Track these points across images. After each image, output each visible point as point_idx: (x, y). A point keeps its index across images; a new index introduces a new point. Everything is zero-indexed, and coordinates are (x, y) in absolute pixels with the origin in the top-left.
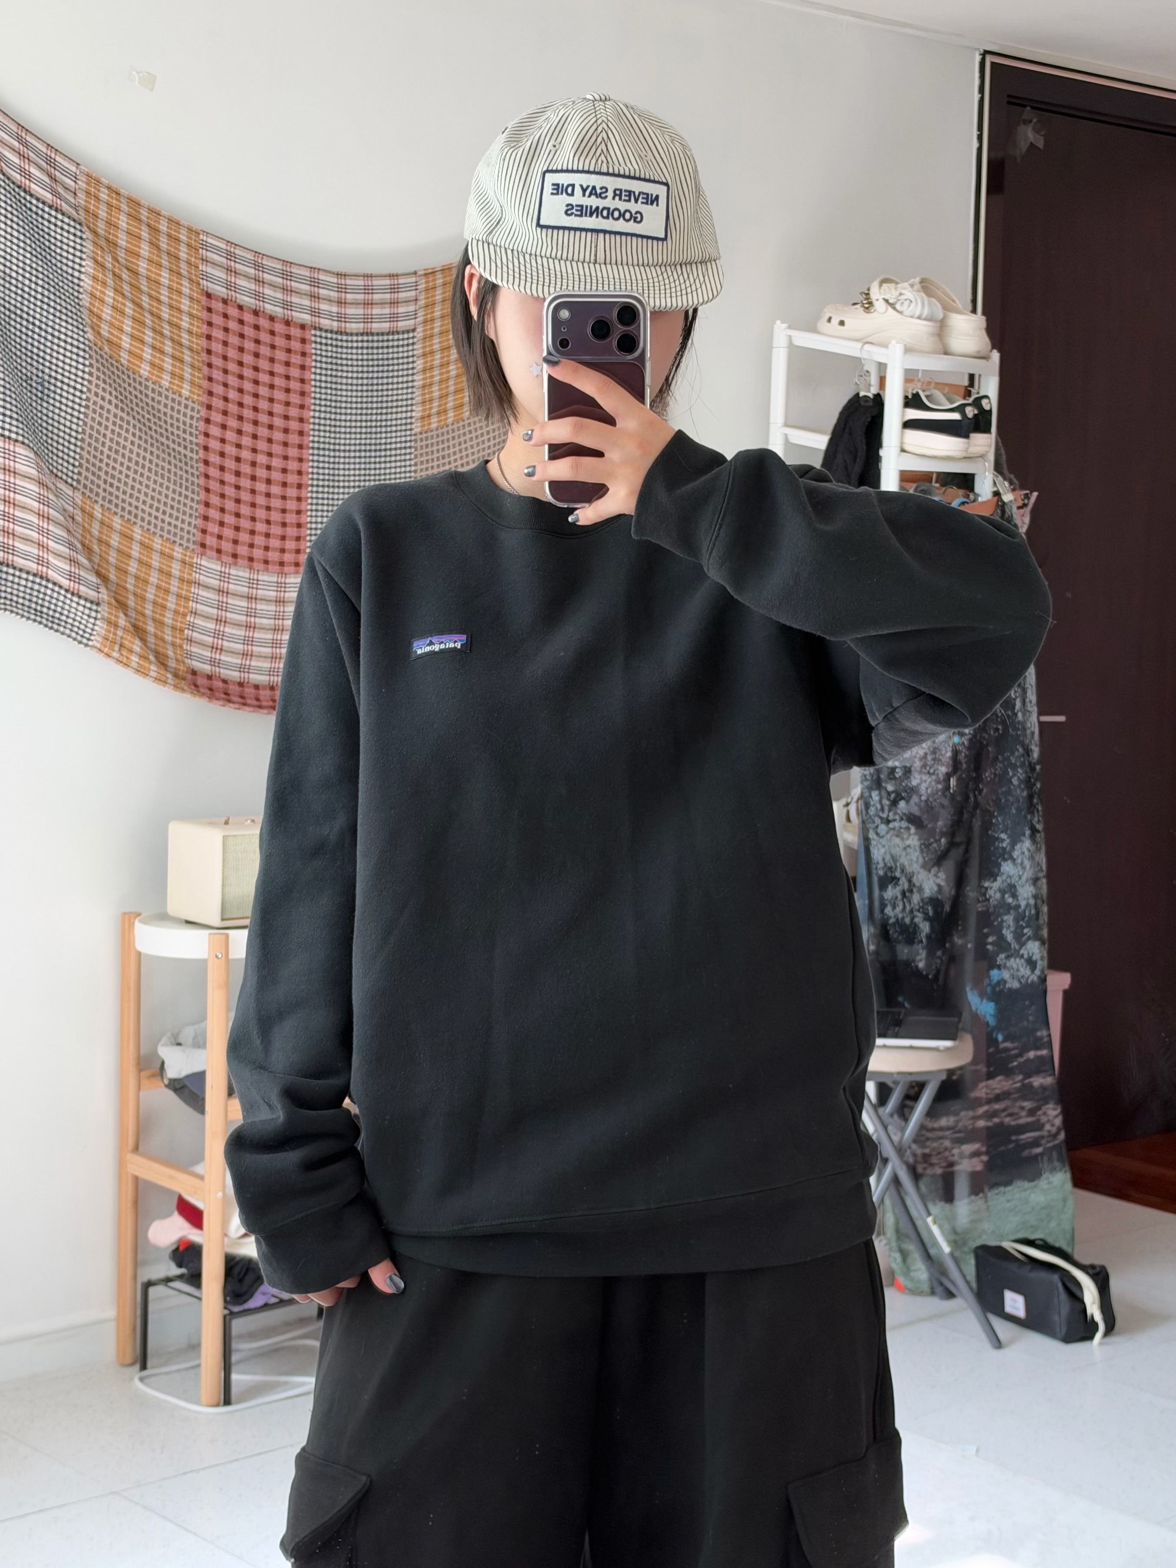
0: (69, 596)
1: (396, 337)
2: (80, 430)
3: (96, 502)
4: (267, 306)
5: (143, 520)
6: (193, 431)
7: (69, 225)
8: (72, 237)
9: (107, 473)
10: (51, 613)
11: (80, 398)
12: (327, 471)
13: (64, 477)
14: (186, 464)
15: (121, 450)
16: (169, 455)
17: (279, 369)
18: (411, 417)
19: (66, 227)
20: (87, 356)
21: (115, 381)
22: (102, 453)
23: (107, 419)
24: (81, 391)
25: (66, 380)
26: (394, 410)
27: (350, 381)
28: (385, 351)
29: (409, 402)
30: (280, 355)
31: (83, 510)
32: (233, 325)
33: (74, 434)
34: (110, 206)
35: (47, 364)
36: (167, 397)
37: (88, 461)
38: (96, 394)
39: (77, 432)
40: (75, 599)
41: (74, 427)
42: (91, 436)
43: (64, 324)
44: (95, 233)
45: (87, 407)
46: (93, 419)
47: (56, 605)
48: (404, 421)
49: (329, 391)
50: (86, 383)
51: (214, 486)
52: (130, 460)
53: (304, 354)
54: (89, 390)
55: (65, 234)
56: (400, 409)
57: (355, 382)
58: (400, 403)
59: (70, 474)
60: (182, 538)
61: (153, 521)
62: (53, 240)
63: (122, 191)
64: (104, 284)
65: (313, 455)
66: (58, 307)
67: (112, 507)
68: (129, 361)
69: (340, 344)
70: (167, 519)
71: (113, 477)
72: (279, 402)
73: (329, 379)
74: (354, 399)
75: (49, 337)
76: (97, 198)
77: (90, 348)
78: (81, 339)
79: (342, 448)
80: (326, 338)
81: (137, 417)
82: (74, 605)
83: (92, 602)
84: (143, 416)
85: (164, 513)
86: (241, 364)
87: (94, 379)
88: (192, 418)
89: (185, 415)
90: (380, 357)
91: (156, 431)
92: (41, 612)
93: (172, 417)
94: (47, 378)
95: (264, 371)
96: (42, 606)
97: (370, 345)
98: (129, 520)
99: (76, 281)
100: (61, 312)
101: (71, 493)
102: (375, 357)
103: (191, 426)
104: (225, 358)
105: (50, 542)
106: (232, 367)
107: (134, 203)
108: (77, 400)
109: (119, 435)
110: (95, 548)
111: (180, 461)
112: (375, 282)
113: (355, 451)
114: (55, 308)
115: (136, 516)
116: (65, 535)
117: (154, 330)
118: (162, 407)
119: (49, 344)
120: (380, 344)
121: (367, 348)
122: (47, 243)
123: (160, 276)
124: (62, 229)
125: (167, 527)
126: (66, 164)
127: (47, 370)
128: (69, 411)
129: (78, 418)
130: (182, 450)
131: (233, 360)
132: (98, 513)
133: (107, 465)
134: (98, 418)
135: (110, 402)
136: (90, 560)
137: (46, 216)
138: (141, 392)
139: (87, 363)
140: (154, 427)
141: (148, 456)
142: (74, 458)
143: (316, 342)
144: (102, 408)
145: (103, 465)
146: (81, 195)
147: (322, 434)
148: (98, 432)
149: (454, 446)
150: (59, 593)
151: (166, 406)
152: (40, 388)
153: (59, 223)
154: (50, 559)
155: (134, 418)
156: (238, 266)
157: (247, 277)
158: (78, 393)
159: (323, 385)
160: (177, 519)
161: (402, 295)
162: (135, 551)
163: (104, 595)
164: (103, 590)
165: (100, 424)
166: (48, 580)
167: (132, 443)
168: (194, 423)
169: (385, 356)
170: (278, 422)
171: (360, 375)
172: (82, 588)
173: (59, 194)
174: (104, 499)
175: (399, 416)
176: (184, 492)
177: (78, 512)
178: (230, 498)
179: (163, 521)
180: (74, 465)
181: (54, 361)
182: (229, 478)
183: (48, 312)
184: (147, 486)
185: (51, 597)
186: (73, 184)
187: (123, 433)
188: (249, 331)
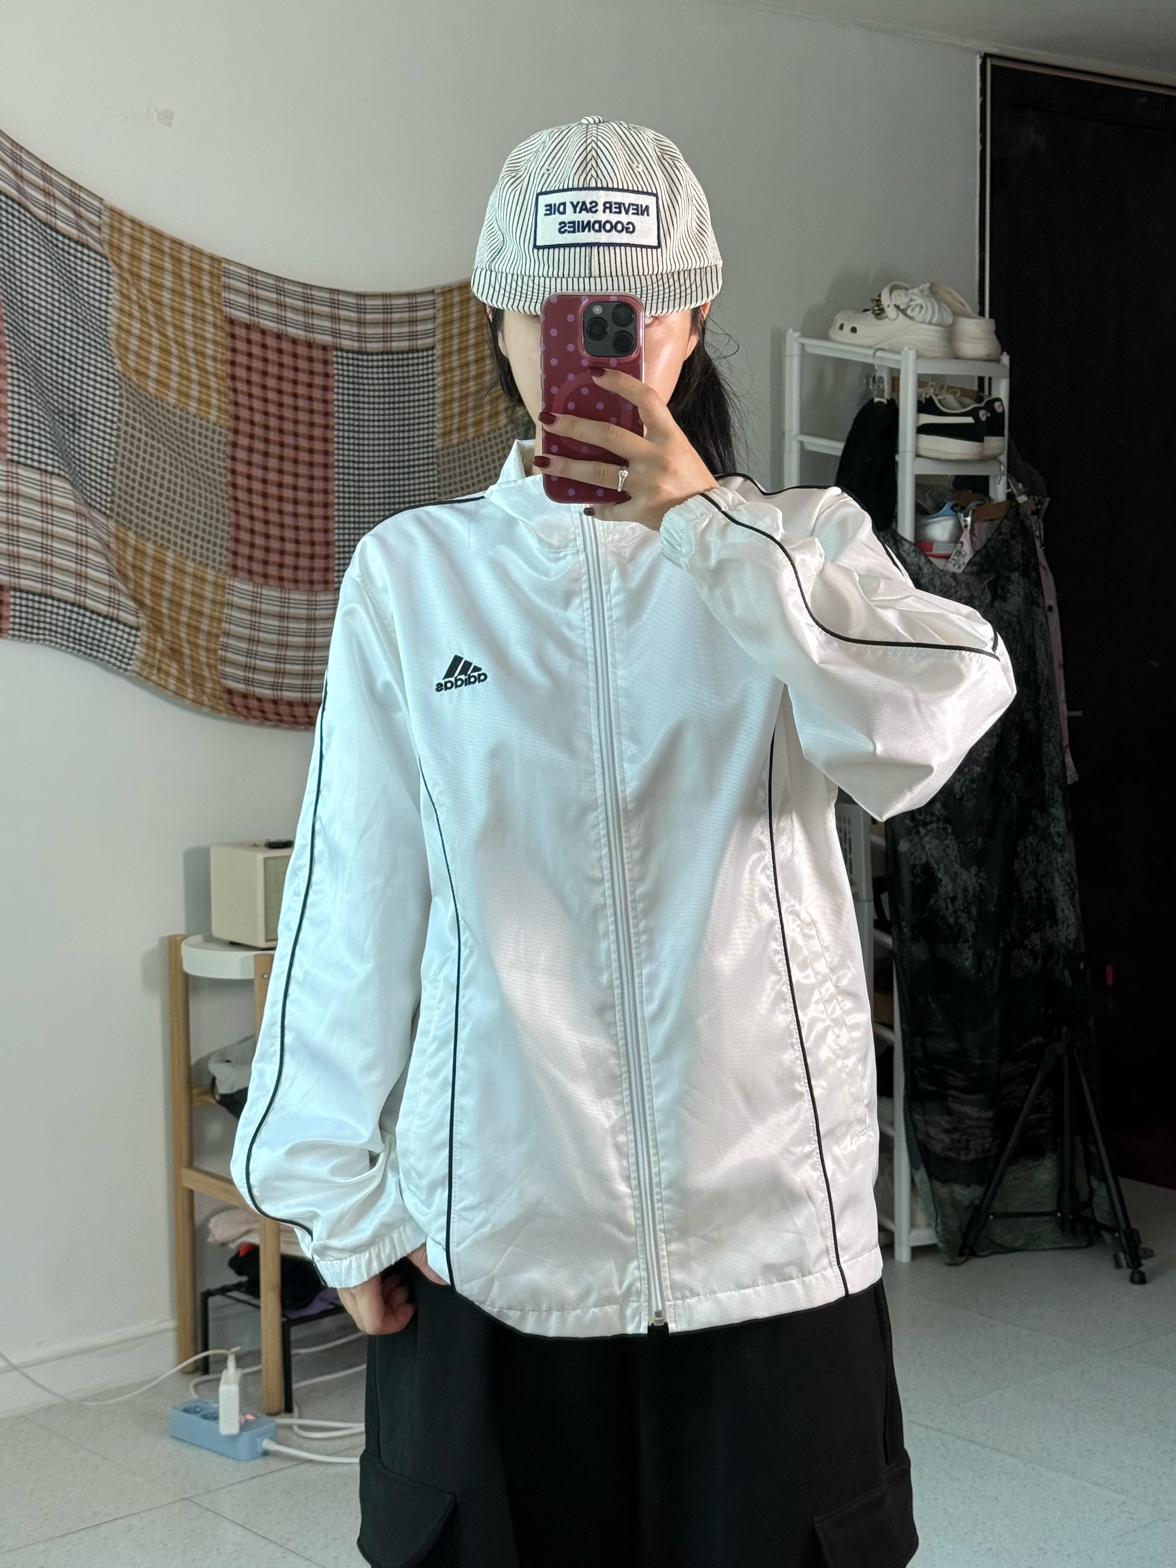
1: (415, 355)
4: (291, 330)
17: (302, 390)
18: (433, 434)
28: (394, 370)
29: (430, 419)
30: (303, 377)
53: (326, 375)
65: (338, 473)
69: (361, 363)
72: (304, 423)
80: (347, 358)
95: (288, 394)
112: (394, 302)
143: (337, 363)
157: (268, 301)
159: (346, 404)
178: (259, 519)
182: (258, 500)
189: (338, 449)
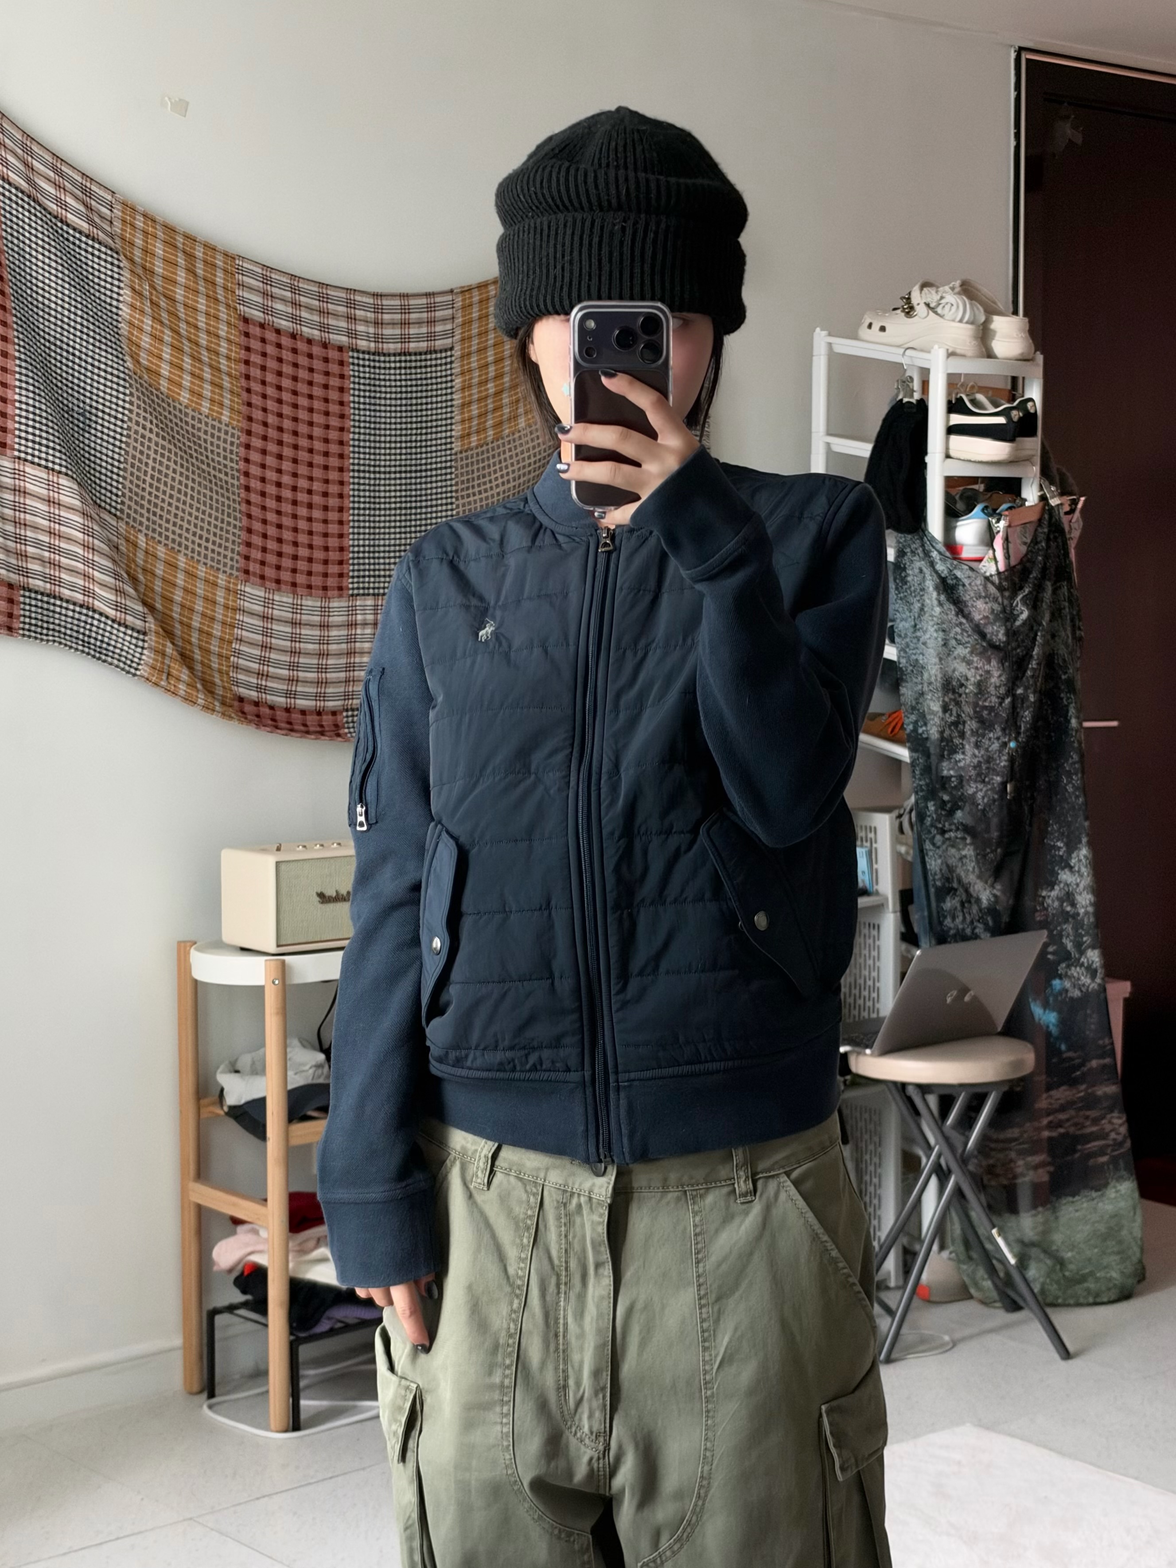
0: (116, 626)
1: (434, 356)
2: (122, 459)
3: (140, 531)
4: (304, 329)
5: (187, 548)
6: (234, 457)
7: (106, 254)
8: (109, 266)
9: (149, 502)
10: (98, 643)
11: (122, 428)
12: (367, 494)
13: (108, 507)
14: (228, 490)
15: (164, 479)
16: (211, 481)
17: (317, 391)
18: (451, 437)
19: (103, 256)
20: (127, 385)
21: (155, 409)
22: (144, 481)
23: (149, 448)
24: (122, 421)
25: (107, 410)
26: (434, 430)
27: (388, 402)
28: (424, 370)
29: (449, 421)
30: (318, 378)
31: (127, 540)
32: (270, 349)
33: (116, 464)
34: (145, 233)
35: (88, 394)
36: (207, 424)
37: (131, 490)
38: (137, 423)
39: (119, 461)
40: (122, 629)
41: (116, 456)
42: (133, 466)
43: (103, 354)
44: (131, 261)
45: (128, 436)
46: (135, 448)
47: (103, 636)
48: (443, 441)
49: (368, 413)
50: (126, 412)
51: (256, 511)
52: (172, 488)
53: (342, 376)
54: (130, 419)
55: (103, 263)
56: (439, 429)
57: (393, 402)
58: (439, 423)
59: (114, 504)
60: (225, 565)
61: (197, 548)
62: (90, 270)
63: (158, 218)
64: (142, 312)
65: (354, 477)
66: (98, 337)
67: (156, 536)
68: (169, 389)
69: (377, 364)
70: (210, 546)
71: (156, 505)
72: (319, 425)
73: (367, 400)
74: (393, 420)
75: (90, 367)
76: (133, 226)
77: (130, 377)
78: (121, 368)
79: (382, 469)
80: (364, 359)
81: (178, 444)
82: (121, 635)
83: (138, 632)
84: (184, 444)
85: (207, 540)
86: (279, 388)
87: (135, 408)
88: (232, 444)
89: (225, 441)
90: (419, 376)
91: (197, 458)
92: (89, 643)
93: (212, 444)
94: (88, 408)
95: (303, 395)
96: (89, 637)
97: (408, 364)
98: (173, 548)
99: (114, 310)
100: (100, 341)
101: (114, 523)
102: (414, 377)
103: (231, 452)
104: (264, 383)
105: (96, 573)
106: (270, 391)
107: (170, 229)
108: (119, 430)
109: (161, 463)
110: (141, 577)
111: (222, 488)
112: (412, 302)
113: (395, 472)
114: (94, 338)
115: (180, 545)
116: (110, 565)
117: (193, 357)
118: (202, 434)
119: (89, 374)
120: (418, 364)
121: (405, 368)
122: (85, 273)
123: (197, 302)
124: (99, 258)
125: (210, 554)
126: (101, 193)
127: (88, 401)
128: (111, 440)
129: (120, 448)
130: (222, 476)
131: (271, 384)
132: (142, 541)
133: (150, 494)
134: (139, 447)
135: (151, 431)
136: (136, 590)
137: (83, 246)
138: (181, 420)
139: (128, 392)
140: (195, 455)
141: (190, 484)
142: (117, 488)
143: (353, 364)
144: (143, 436)
145: (146, 494)
146: (117, 224)
147: (362, 456)
148: (140, 461)
149: (494, 465)
150: (105, 624)
151: (206, 432)
152: (81, 419)
153: (96, 253)
154: (96, 589)
155: (175, 445)
156: (274, 290)
157: (283, 300)
158: (119, 423)
159: (362, 406)
160: (220, 546)
161: (439, 314)
162: (180, 579)
163: (151, 624)
164: (150, 619)
165: (142, 453)
166: (94, 611)
167: (174, 471)
168: (234, 449)
169: (424, 376)
170: (318, 446)
171: (399, 396)
172: (129, 618)
173: (95, 223)
174: (147, 528)
175: (439, 435)
176: (226, 519)
177: (122, 542)
178: (271, 524)
179: (206, 548)
180: (117, 495)
181: (95, 391)
182: (271, 503)
183: (87, 342)
184: (190, 514)
185: (98, 628)
186: (108, 212)
187: (165, 461)
188: (287, 355)
189: (354, 452)
